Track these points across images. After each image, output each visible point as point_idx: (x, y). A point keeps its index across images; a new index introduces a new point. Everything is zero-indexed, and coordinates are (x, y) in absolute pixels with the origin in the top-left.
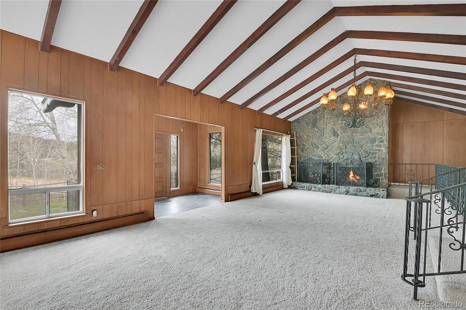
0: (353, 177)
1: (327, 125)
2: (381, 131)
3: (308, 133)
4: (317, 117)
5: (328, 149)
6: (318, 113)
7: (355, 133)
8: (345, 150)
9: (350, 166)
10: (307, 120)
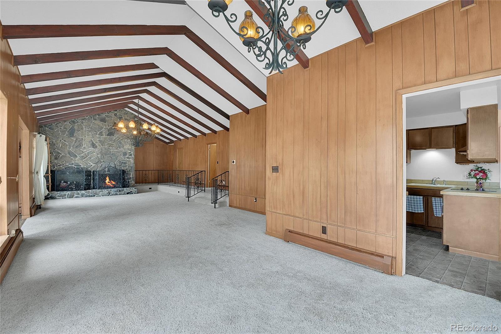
0: (108, 182)
1: (85, 137)
2: (130, 148)
3: (64, 142)
4: (75, 127)
5: (86, 158)
6: (76, 124)
7: (112, 147)
8: (103, 159)
9: (107, 173)
10: (62, 128)
